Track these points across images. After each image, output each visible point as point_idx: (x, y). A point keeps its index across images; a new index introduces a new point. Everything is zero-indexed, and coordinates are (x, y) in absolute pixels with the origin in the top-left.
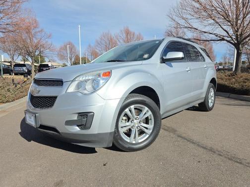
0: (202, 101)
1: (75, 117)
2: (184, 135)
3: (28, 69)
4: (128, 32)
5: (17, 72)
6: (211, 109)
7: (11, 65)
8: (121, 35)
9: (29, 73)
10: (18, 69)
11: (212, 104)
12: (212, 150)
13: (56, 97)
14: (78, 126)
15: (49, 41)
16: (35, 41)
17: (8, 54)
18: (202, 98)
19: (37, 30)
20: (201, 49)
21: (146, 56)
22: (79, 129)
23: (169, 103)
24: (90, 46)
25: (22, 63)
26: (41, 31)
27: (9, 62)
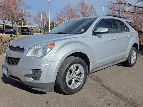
0: (126, 60)
1: (31, 72)
2: (106, 85)
3: (14, 30)
4: (83, 5)
5: (7, 32)
6: (133, 65)
7: (3, 27)
8: (78, 7)
9: (15, 33)
10: (7, 30)
11: (134, 62)
12: (121, 97)
13: (19, 59)
14: (32, 78)
15: (28, 11)
16: (19, 11)
17: (2, 19)
18: (126, 57)
19: (20, 3)
20: (127, 22)
21: (82, 30)
22: (33, 80)
23: (98, 62)
24: (57, 14)
25: (11, 25)
26: (23, 4)
27: (2, 25)
